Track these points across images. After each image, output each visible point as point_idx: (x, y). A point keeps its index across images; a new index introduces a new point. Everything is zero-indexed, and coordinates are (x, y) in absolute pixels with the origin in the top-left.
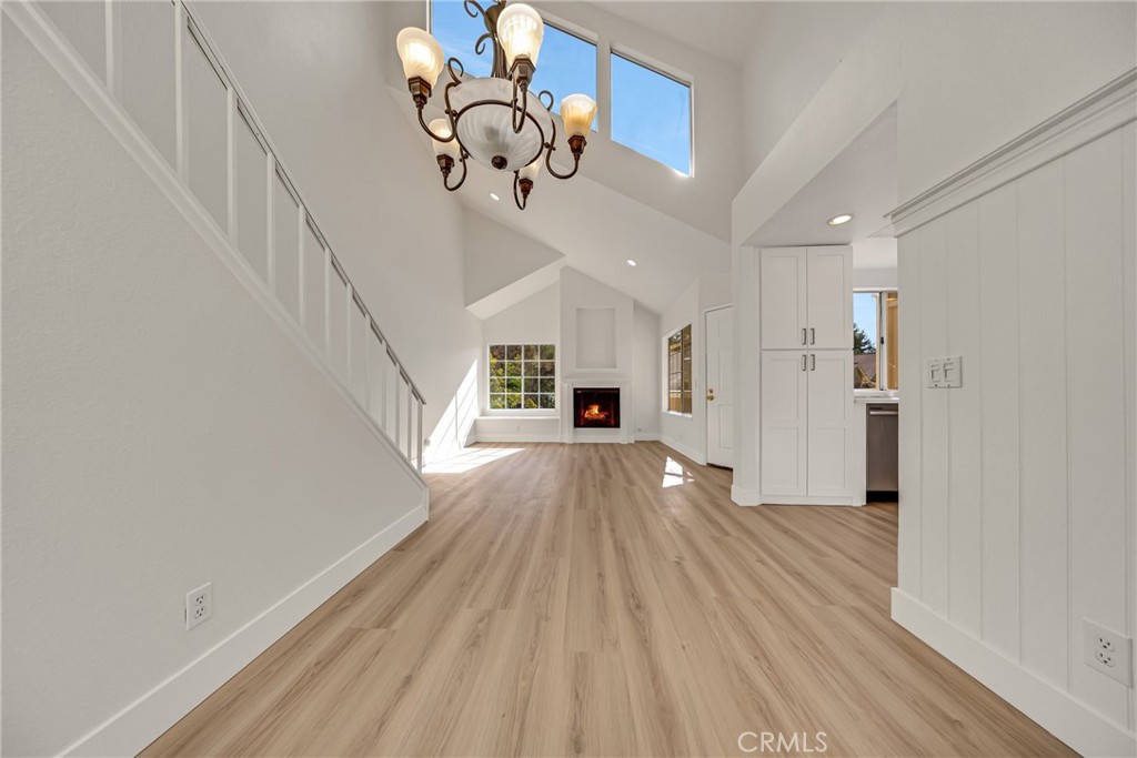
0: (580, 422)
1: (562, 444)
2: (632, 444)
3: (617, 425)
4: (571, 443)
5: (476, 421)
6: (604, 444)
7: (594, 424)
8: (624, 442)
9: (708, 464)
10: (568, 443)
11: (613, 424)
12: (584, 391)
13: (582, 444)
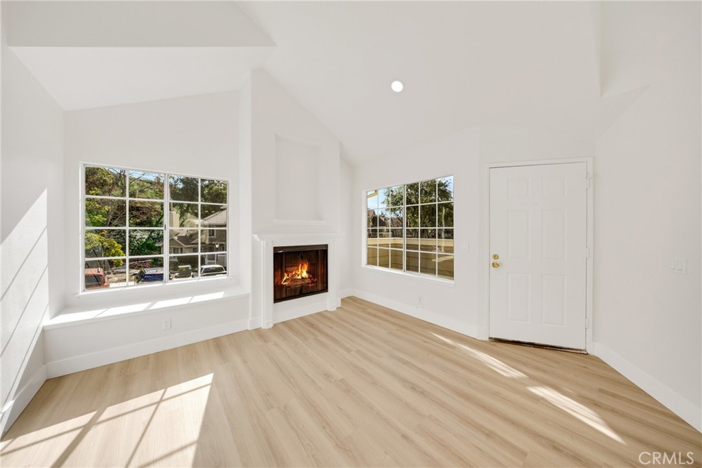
0: (281, 294)
1: (258, 332)
2: (341, 308)
3: (325, 289)
4: (271, 326)
5: (43, 331)
6: (310, 315)
7: (298, 293)
8: (334, 309)
9: (490, 338)
10: (266, 328)
11: (320, 289)
12: (287, 250)
13: (283, 323)
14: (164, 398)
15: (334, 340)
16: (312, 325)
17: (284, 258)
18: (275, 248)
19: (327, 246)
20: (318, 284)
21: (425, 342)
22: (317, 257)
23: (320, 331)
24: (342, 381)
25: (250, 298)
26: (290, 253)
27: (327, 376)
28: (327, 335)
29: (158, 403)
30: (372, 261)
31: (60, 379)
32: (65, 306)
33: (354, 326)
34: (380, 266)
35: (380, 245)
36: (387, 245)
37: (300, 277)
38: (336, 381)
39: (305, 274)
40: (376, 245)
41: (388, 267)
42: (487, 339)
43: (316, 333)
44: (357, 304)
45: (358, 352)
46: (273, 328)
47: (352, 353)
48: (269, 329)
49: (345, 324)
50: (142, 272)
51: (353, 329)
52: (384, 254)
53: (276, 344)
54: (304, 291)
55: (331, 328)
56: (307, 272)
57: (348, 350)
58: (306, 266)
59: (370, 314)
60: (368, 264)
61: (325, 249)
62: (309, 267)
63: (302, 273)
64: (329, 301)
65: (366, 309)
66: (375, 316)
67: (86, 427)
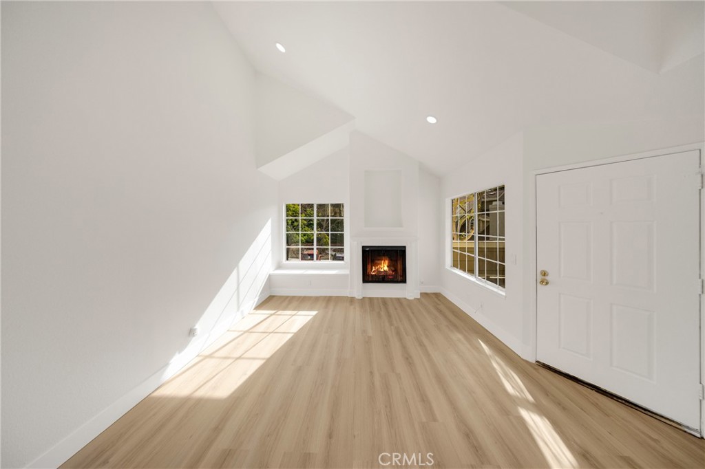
1: (352, 300)
2: (418, 299)
3: (404, 281)
4: (360, 297)
5: (270, 275)
6: (391, 298)
8: (411, 298)
9: (537, 362)
10: (357, 297)
11: (399, 280)
12: (372, 249)
13: (370, 299)
15: (389, 316)
16: (386, 303)
17: (370, 255)
18: (363, 247)
19: (405, 247)
20: (398, 275)
22: (397, 255)
23: (387, 309)
24: (369, 337)
25: (349, 277)
26: (374, 251)
27: (364, 331)
28: (388, 312)
31: (274, 296)
32: (279, 267)
33: (413, 313)
34: (460, 269)
37: (382, 270)
38: (366, 336)
39: (386, 268)
41: (465, 271)
42: (534, 362)
43: (383, 309)
44: (436, 299)
45: (397, 328)
46: (361, 300)
47: (392, 327)
48: (359, 299)
49: (409, 311)
50: (335, 255)
51: (411, 315)
52: (463, 258)
54: (387, 280)
55: (396, 309)
56: (388, 266)
57: (391, 324)
58: (387, 262)
59: (438, 309)
60: (453, 266)
61: (403, 249)
62: (389, 263)
63: (384, 267)
64: (408, 291)
65: (439, 305)
66: (440, 311)
67: (271, 315)
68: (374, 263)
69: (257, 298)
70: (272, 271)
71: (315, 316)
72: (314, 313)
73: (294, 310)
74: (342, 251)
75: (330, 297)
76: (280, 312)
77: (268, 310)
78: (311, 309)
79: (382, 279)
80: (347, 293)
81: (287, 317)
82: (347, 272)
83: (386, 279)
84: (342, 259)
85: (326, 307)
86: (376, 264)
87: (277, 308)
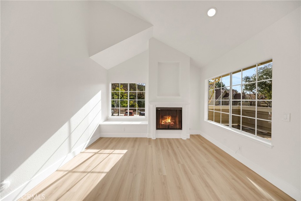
0: (159, 127)
1: (150, 140)
2: (189, 139)
3: (181, 128)
4: (155, 138)
7: (167, 128)
8: (185, 139)
10: (153, 138)
11: (178, 128)
12: (162, 109)
13: (160, 139)
14: (113, 153)
15: (175, 154)
16: (171, 143)
17: (161, 113)
18: (157, 108)
19: (181, 108)
20: (178, 125)
21: (234, 179)
22: (177, 113)
23: (172, 147)
24: (164, 176)
25: (148, 126)
27: (160, 170)
28: (173, 150)
29: (110, 154)
30: (210, 118)
33: (190, 151)
34: (215, 121)
35: (215, 110)
36: (219, 110)
37: (168, 122)
38: (162, 175)
40: (213, 109)
41: (220, 123)
43: (170, 147)
44: (200, 140)
45: (183, 166)
46: (155, 140)
47: (179, 164)
48: (154, 140)
49: (186, 148)
51: (189, 152)
52: (217, 115)
53: (151, 147)
55: (178, 147)
57: (178, 162)
58: (170, 117)
59: (204, 147)
60: (209, 119)
61: (181, 109)
63: (169, 120)
64: (183, 134)
65: (203, 144)
66: (206, 149)
67: (96, 153)
68: (163, 118)
69: (89, 141)
70: (102, 122)
71: (125, 154)
72: (125, 151)
73: (112, 149)
74: (144, 110)
75: (137, 138)
76: (102, 151)
77: (95, 149)
78: (123, 148)
79: (168, 127)
80: (147, 135)
81: (106, 155)
82: (146, 123)
83: (170, 127)
84: (144, 115)
85: (133, 146)
86: (164, 118)
87: (101, 148)
